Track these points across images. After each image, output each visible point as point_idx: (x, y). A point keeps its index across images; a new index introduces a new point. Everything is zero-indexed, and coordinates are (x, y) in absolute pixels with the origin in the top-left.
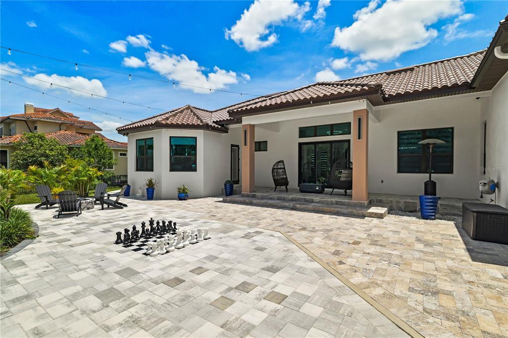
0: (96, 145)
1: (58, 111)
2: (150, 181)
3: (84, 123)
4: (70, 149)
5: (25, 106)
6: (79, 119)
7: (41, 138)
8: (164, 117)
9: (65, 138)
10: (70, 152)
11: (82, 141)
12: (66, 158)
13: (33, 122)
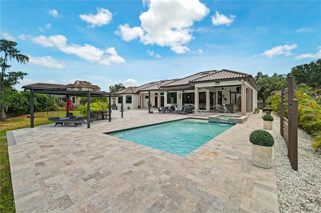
1: (85, 82)
13: (81, 87)
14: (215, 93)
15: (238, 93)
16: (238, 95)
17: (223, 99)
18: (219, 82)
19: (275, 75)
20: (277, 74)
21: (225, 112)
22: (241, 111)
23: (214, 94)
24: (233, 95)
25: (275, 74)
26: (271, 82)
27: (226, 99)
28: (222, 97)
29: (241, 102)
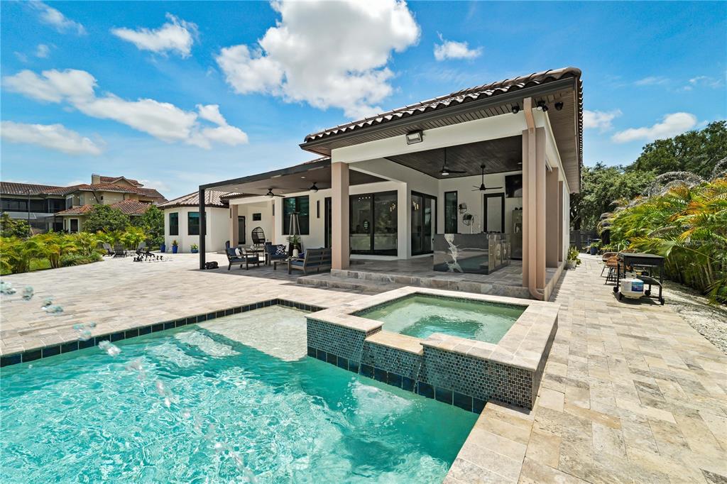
0: (154, 215)
1: (123, 180)
2: (175, 242)
3: (147, 191)
4: (132, 217)
5: (92, 176)
6: (143, 187)
7: (107, 208)
8: (184, 199)
9: (128, 207)
10: (131, 220)
11: (143, 209)
12: (127, 226)
13: (101, 192)
14: (435, 198)
15: (511, 195)
16: (510, 203)
17: (460, 217)
18: (420, 131)
19: (599, 167)
20: (603, 164)
21: (451, 267)
22: (521, 259)
23: (433, 201)
24: (494, 203)
25: (599, 165)
26: (596, 179)
27: (469, 217)
28: (459, 210)
29: (520, 225)
